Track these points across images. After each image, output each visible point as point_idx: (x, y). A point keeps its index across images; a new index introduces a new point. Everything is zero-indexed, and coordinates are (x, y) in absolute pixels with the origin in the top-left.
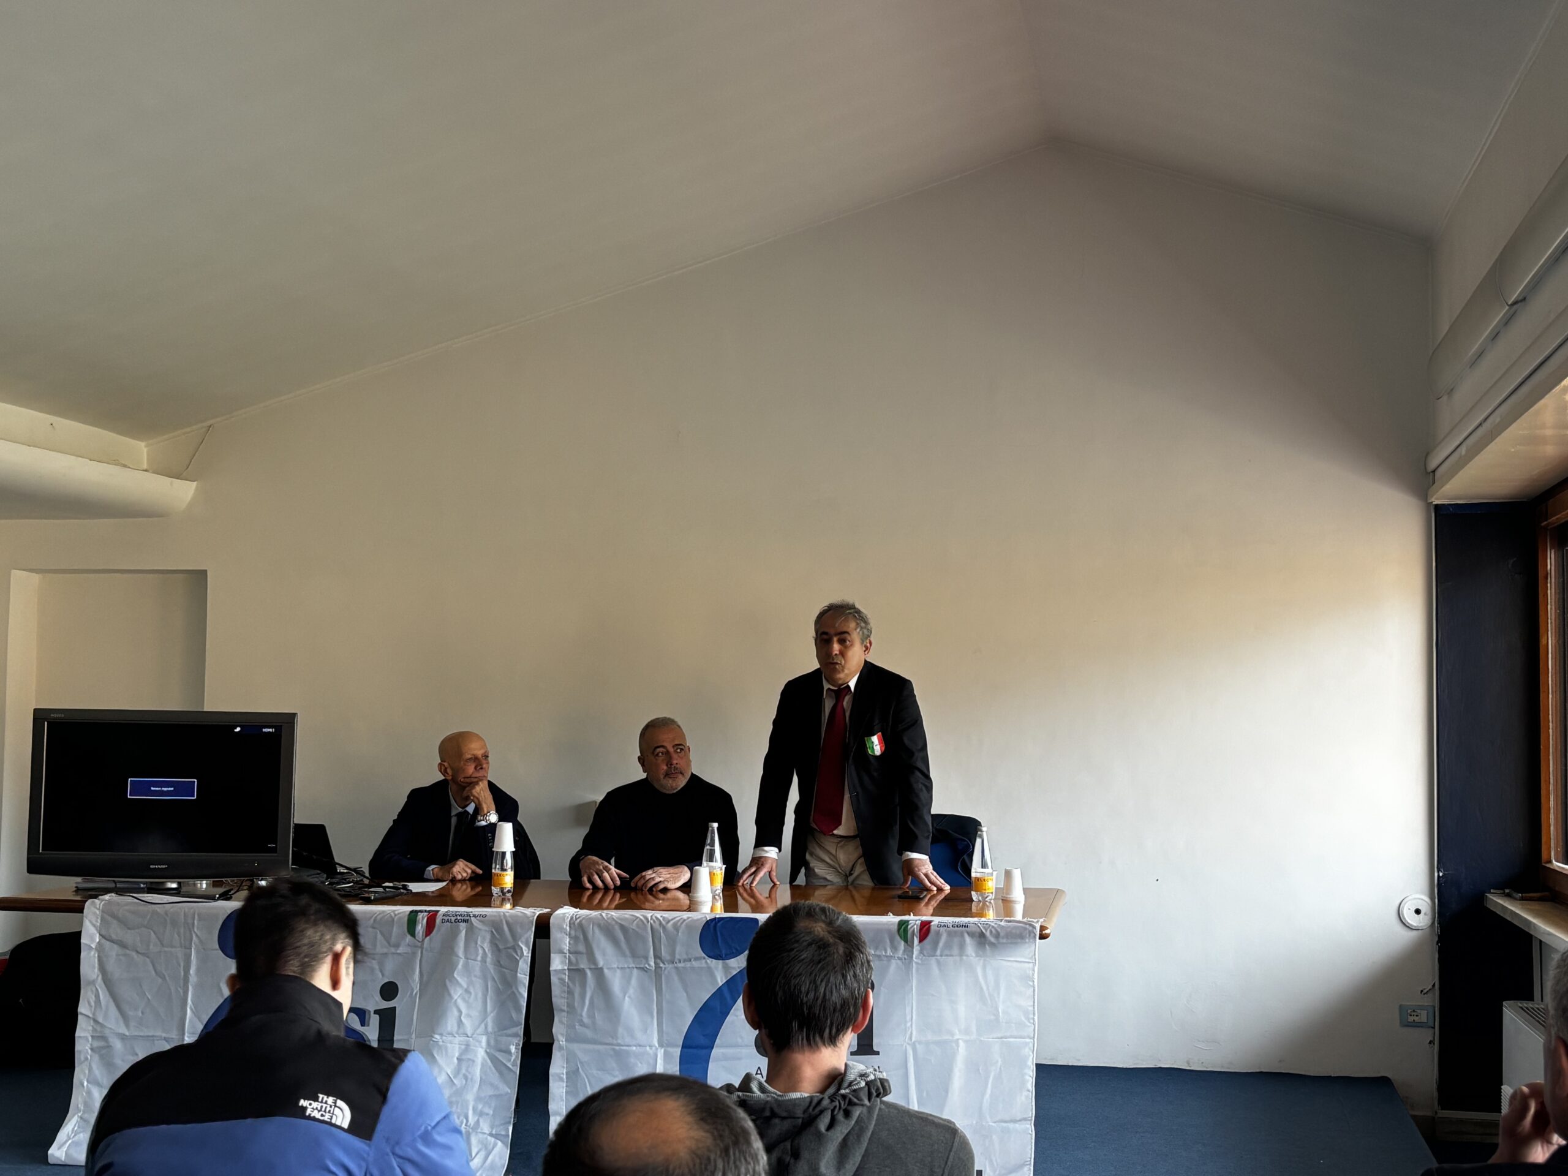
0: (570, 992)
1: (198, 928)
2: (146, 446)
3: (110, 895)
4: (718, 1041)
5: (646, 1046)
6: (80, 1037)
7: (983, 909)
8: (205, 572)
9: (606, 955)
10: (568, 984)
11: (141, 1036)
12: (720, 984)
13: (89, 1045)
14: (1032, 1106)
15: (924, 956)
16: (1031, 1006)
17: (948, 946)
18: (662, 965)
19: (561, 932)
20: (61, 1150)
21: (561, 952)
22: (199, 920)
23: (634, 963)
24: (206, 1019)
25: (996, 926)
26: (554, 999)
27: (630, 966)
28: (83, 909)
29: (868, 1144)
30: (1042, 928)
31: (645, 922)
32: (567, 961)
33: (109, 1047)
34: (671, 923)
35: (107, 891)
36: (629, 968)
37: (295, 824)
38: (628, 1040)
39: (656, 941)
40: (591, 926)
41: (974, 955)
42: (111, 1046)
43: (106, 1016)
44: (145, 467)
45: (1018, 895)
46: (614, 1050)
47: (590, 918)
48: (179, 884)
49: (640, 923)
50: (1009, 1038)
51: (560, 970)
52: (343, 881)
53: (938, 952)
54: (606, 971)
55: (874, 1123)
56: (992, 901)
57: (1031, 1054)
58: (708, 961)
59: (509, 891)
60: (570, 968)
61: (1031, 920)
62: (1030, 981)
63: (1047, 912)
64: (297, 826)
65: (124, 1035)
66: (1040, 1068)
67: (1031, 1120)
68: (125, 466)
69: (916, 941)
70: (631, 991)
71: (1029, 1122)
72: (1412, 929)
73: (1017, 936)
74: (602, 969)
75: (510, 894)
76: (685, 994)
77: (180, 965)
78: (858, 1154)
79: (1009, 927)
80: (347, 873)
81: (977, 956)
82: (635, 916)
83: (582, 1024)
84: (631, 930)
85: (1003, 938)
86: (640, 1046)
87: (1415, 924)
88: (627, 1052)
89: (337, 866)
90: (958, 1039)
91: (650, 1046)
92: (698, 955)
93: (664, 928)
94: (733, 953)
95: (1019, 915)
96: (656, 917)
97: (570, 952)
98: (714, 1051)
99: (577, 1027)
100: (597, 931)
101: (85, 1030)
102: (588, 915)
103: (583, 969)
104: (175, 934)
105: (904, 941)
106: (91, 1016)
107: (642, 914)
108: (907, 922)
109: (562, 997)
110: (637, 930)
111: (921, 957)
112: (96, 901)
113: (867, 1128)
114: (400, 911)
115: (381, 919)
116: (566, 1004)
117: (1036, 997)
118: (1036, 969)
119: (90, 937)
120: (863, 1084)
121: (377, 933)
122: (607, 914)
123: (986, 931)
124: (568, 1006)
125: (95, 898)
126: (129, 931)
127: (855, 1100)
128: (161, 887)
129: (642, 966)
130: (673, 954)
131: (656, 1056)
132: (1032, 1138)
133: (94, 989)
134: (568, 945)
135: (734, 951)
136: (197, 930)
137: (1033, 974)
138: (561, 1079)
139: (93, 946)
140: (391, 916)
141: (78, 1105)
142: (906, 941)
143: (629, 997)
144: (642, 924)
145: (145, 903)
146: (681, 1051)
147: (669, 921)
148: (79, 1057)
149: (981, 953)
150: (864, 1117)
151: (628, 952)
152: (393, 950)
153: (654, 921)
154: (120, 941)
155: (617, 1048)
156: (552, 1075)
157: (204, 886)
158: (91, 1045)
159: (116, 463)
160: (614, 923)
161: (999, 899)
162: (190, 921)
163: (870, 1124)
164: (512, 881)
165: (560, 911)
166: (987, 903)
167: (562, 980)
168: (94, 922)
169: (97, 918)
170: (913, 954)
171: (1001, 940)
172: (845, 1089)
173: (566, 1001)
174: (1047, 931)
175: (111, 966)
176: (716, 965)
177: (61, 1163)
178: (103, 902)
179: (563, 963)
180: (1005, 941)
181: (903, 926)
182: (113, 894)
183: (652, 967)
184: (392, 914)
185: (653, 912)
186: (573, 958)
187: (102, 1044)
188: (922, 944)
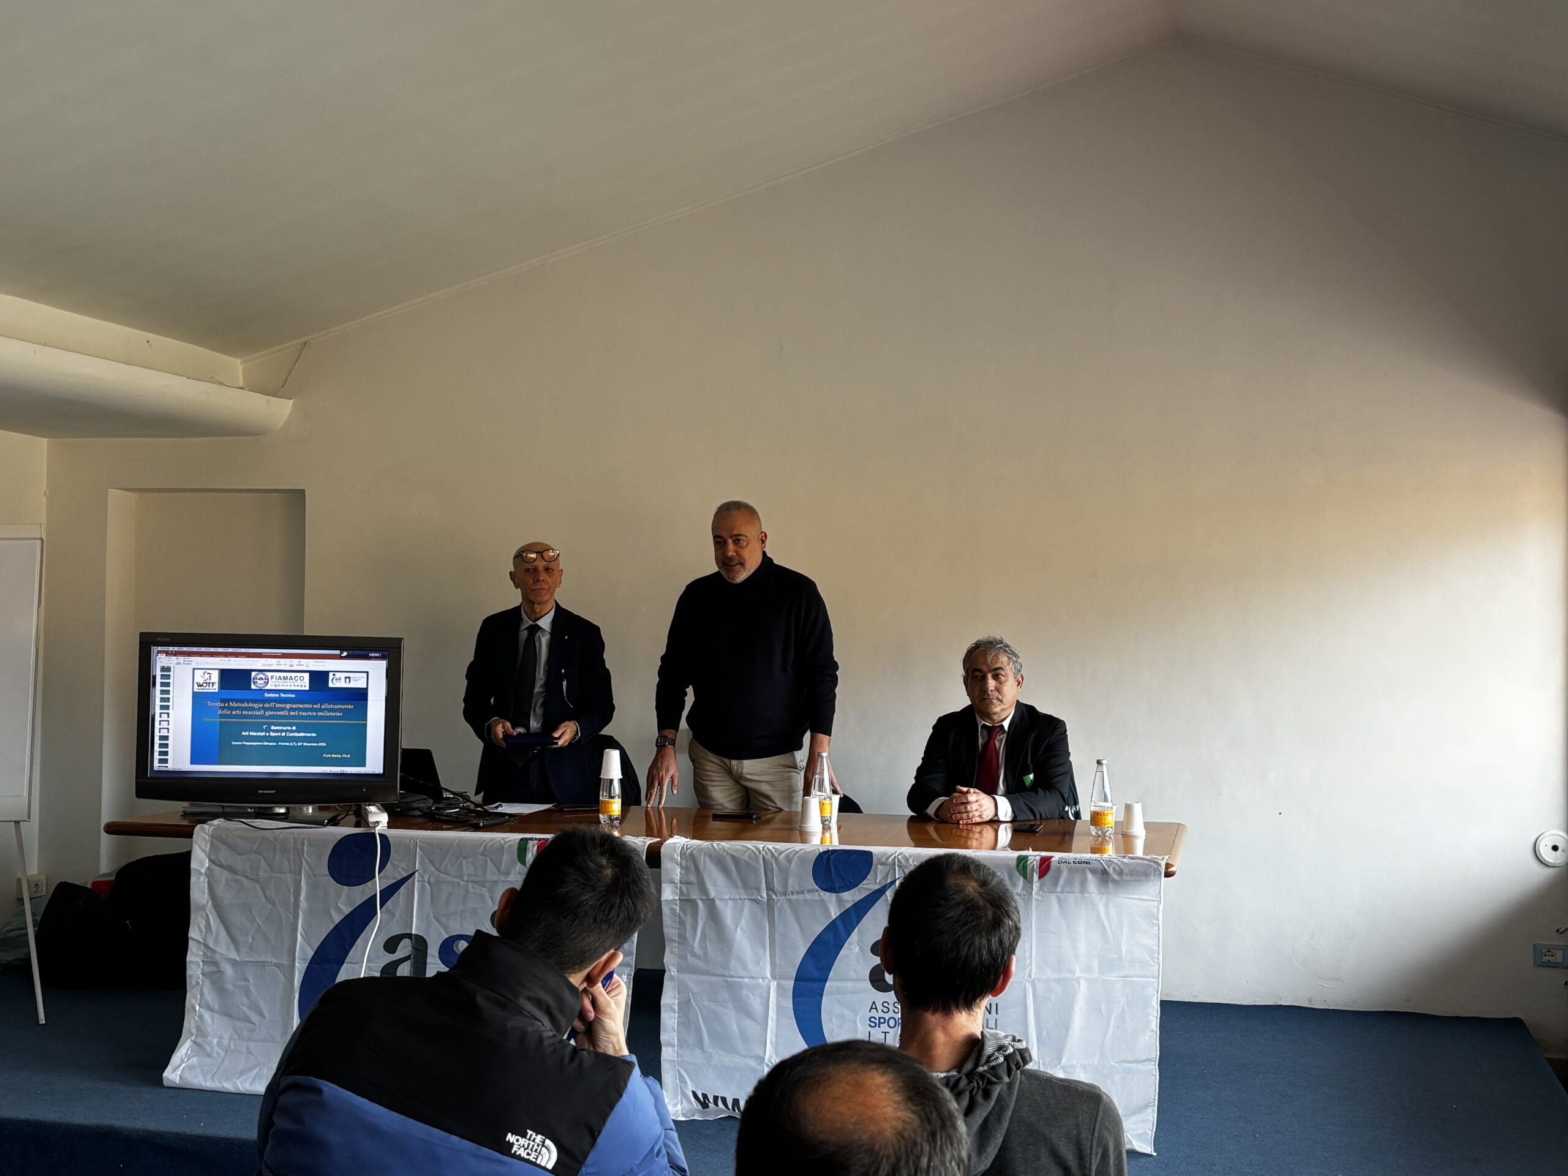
0: (682, 923)
1: (307, 853)
2: (241, 363)
3: (219, 820)
4: (831, 974)
5: (758, 978)
6: (191, 962)
7: (1102, 843)
8: (303, 491)
9: (717, 885)
10: (679, 914)
11: (251, 962)
12: (834, 917)
13: (200, 970)
14: (1156, 1046)
15: (1045, 892)
16: (1155, 945)
17: (1069, 882)
18: (774, 897)
19: (672, 862)
20: (175, 1073)
21: (672, 882)
22: (309, 846)
23: (746, 894)
24: (316, 945)
25: (1119, 863)
26: (665, 930)
27: (743, 897)
28: (193, 834)
29: (1010, 1123)
30: (1168, 866)
31: (757, 853)
32: (678, 891)
33: (220, 972)
34: (784, 854)
35: (215, 816)
36: (740, 899)
37: (403, 749)
38: (741, 972)
39: (769, 874)
40: (703, 857)
41: (1096, 892)
42: (222, 971)
43: (216, 941)
44: (241, 384)
45: (1138, 830)
46: (726, 981)
47: (701, 848)
48: (288, 809)
49: (752, 854)
50: (1132, 977)
51: (671, 900)
52: (450, 806)
53: (1059, 889)
54: (717, 902)
55: (1014, 1100)
56: (1111, 836)
57: (1155, 993)
58: (821, 893)
59: (617, 819)
60: (681, 898)
61: (1155, 857)
62: (1154, 919)
63: (1170, 847)
64: (404, 751)
65: (235, 960)
66: (1164, 1004)
67: (1156, 1061)
68: (222, 384)
69: (1036, 877)
70: (743, 922)
71: (1153, 1063)
72: (1549, 866)
73: (1142, 873)
74: (713, 900)
75: (618, 821)
76: (798, 927)
77: (290, 892)
78: (999, 1135)
79: (1132, 864)
80: (453, 798)
81: (1099, 893)
82: (747, 847)
83: (694, 955)
84: (743, 862)
85: (1127, 875)
86: (753, 978)
87: (1552, 861)
88: (738, 983)
89: (443, 791)
90: (1079, 977)
91: (762, 978)
92: (810, 888)
93: (776, 859)
94: (847, 885)
95: (1139, 851)
96: (768, 849)
97: (681, 882)
98: (828, 984)
99: (688, 958)
100: (708, 861)
101: (196, 955)
102: (699, 846)
103: (695, 900)
104: (285, 860)
105: (1024, 877)
106: (201, 941)
107: (753, 844)
108: (1025, 858)
109: (672, 927)
110: (748, 860)
111: (1040, 893)
112: (205, 826)
113: (1007, 1106)
114: (510, 839)
115: (491, 846)
116: (677, 934)
117: (1161, 936)
118: (1161, 907)
119: (200, 862)
120: (1002, 1059)
121: (487, 861)
122: (718, 844)
123: (1109, 867)
124: (680, 936)
125: (204, 823)
126: (238, 856)
127: (994, 1079)
128: (268, 812)
129: (754, 897)
130: (785, 885)
131: (769, 988)
132: (1156, 1079)
133: (204, 914)
134: (679, 875)
135: (848, 884)
136: (307, 856)
137: (1158, 913)
138: (673, 1010)
139: (203, 871)
140: (501, 843)
141: (190, 1029)
142: (1025, 877)
143: (742, 929)
144: (754, 855)
145: (254, 829)
146: (794, 983)
147: (781, 853)
148: (190, 983)
149: (1103, 890)
150: (1004, 1095)
151: (739, 883)
152: (503, 878)
153: (766, 853)
154: (229, 866)
155: (730, 979)
156: (663, 1006)
157: (310, 810)
158: (202, 970)
159: (212, 380)
160: (725, 854)
161: (1118, 834)
162: (299, 847)
163: (1011, 1101)
164: (620, 809)
165: (670, 841)
166: (1107, 838)
167: (673, 910)
168: (204, 847)
169: (207, 843)
170: (1032, 890)
171: (1124, 877)
172: (982, 1066)
173: (677, 931)
174: (1172, 869)
175: (220, 891)
176: (830, 898)
177: (175, 1086)
178: (212, 827)
179: (674, 893)
180: (1128, 878)
181: (1022, 861)
182: (221, 819)
183: (764, 899)
184: (502, 841)
185: (765, 843)
186: (684, 888)
187: (213, 969)
188: (1043, 879)
